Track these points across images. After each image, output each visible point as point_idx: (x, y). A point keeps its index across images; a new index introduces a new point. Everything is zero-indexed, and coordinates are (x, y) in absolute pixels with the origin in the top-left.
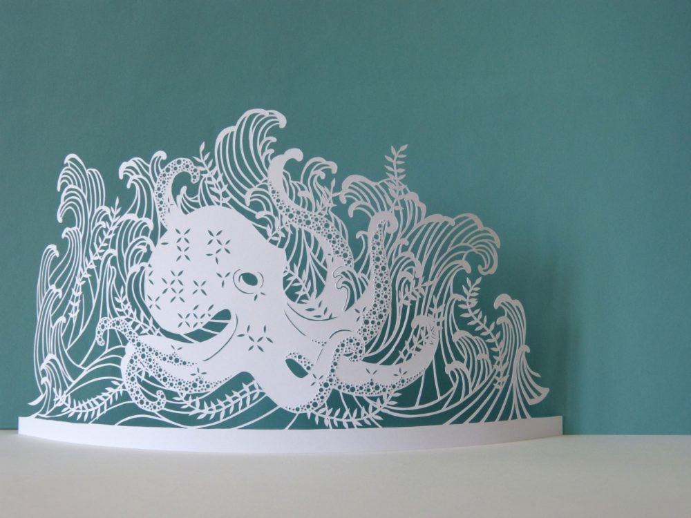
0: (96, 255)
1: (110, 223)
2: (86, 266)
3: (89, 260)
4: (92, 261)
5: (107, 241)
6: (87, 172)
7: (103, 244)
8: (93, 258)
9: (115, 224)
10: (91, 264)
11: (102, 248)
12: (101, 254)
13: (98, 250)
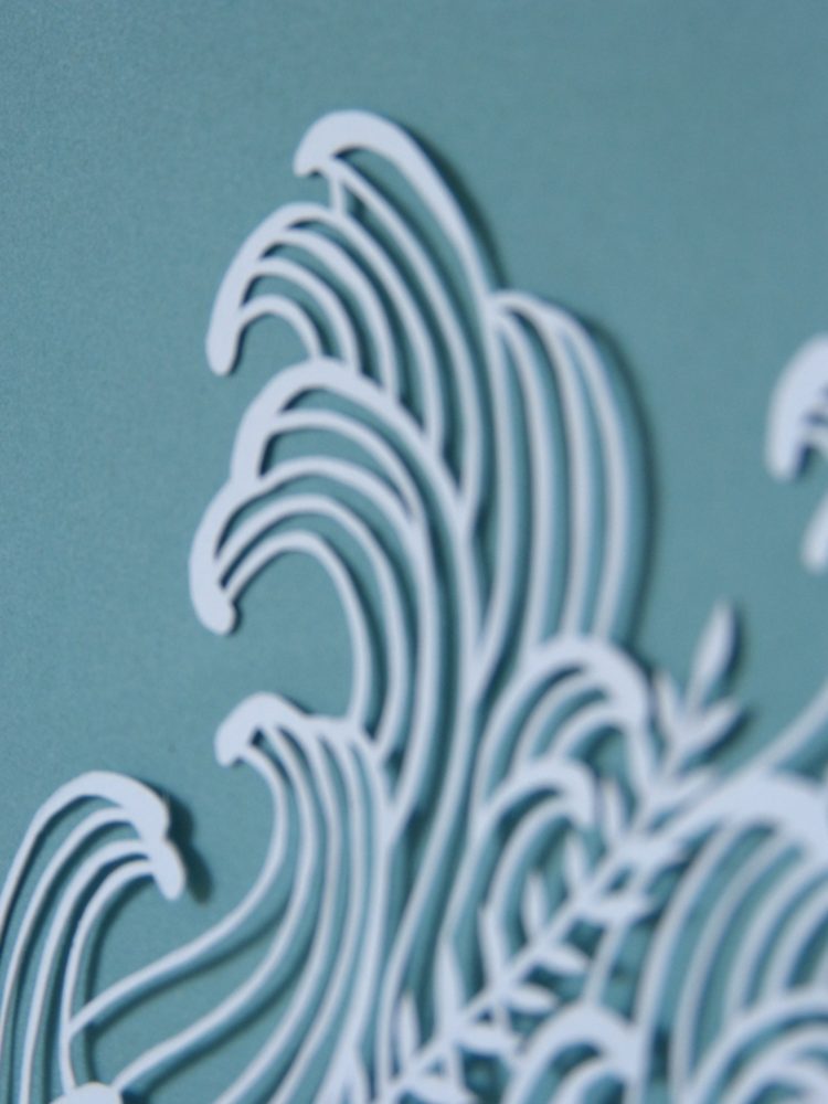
0: (486, 1018)
1: (631, 802)
2: (396, 1069)
3: (426, 1028)
4: (443, 1047)
5: (585, 939)
6: (492, 311)
7: (550, 950)
8: (457, 1027)
9: (659, 824)
10: (437, 1069)
11: (540, 978)
12: (525, 1024)
13: (506, 985)
